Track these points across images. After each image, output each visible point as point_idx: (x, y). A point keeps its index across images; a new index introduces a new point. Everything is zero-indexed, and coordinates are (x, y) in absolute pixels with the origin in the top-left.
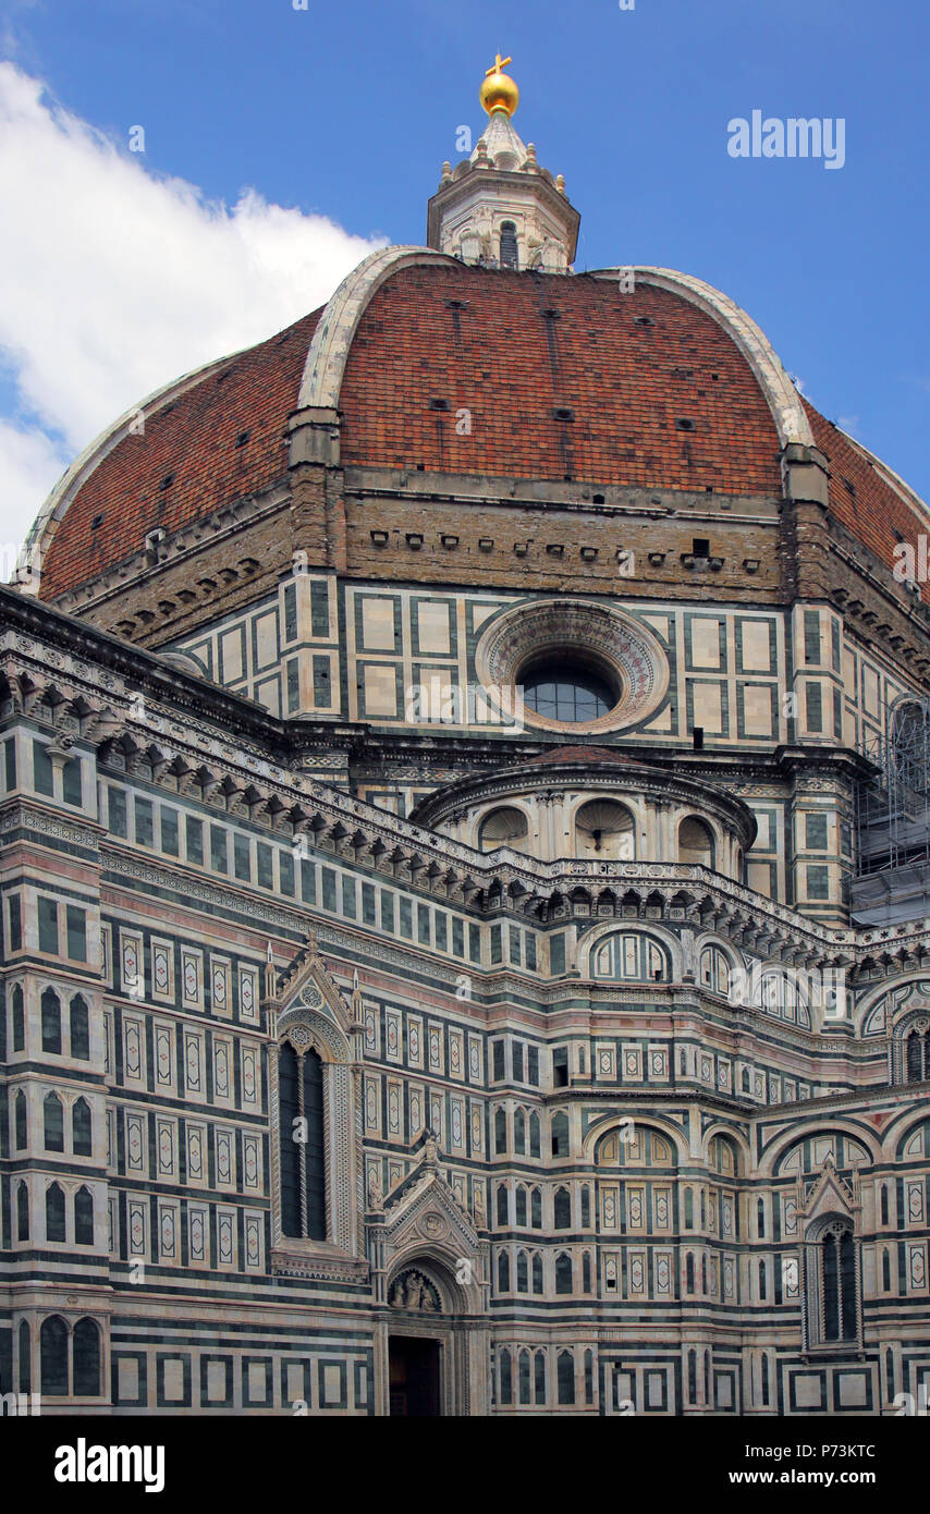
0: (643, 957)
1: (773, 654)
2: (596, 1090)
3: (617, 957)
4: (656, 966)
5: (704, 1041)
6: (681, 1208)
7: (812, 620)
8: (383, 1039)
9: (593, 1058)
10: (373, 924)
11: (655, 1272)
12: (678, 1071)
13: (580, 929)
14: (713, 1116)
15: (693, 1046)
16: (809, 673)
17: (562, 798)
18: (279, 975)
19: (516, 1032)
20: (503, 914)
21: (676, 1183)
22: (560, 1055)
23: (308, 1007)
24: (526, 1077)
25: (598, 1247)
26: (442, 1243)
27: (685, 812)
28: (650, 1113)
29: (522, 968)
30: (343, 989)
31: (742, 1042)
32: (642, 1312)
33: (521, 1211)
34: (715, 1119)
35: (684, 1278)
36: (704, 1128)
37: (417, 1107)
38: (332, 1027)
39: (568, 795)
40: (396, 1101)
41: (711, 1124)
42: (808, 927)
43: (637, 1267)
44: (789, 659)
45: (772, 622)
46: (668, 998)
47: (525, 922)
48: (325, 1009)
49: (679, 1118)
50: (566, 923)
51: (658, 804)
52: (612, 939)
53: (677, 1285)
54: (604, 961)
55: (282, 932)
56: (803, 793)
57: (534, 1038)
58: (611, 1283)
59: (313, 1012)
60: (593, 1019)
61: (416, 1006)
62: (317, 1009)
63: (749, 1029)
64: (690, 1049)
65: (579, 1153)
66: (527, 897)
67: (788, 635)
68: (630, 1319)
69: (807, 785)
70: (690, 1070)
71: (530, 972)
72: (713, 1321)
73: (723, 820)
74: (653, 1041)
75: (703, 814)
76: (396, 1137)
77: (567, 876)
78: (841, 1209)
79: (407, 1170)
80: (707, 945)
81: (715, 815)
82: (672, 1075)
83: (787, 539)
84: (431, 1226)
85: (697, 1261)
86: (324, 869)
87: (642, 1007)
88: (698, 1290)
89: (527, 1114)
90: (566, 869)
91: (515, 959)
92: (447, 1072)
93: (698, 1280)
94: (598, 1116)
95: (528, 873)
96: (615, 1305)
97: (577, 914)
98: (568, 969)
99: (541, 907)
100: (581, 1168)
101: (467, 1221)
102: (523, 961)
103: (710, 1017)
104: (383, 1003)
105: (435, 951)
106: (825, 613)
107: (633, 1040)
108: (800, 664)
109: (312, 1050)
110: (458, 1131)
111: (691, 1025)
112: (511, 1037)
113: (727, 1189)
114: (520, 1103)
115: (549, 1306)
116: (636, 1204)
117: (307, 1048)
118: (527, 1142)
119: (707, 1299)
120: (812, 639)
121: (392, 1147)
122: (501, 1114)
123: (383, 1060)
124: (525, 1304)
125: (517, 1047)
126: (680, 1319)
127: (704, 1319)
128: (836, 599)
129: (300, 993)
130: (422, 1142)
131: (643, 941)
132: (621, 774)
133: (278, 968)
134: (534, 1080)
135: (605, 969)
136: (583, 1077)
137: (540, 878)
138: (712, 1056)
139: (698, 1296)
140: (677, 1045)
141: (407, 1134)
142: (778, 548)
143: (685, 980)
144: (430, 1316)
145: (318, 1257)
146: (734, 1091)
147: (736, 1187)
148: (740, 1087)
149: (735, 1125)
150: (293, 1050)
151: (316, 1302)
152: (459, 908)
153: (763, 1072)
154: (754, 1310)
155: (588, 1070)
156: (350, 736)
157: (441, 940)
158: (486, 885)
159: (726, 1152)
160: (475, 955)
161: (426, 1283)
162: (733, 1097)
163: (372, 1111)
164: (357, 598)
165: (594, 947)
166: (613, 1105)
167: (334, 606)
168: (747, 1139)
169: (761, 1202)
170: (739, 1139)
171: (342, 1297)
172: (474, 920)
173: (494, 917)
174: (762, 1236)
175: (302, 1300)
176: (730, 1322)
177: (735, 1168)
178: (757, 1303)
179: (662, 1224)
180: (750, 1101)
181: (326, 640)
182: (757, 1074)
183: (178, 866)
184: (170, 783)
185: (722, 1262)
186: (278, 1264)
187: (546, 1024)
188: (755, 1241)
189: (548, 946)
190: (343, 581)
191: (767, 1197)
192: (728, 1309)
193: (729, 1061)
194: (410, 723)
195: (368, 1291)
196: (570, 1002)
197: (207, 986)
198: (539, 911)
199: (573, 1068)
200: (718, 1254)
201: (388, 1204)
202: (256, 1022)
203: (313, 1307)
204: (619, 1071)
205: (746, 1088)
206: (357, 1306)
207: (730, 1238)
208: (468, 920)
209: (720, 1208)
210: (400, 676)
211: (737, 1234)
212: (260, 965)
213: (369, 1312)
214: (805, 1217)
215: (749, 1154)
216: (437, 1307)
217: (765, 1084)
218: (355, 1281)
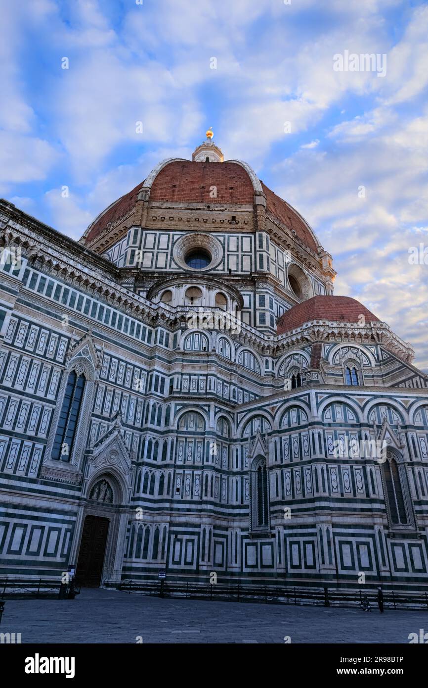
0: (200, 342)
1: (251, 246)
2: (181, 395)
3: (193, 342)
4: (204, 346)
5: (219, 376)
6: (205, 451)
7: (261, 236)
8: (109, 371)
9: (181, 382)
10: (114, 327)
11: (194, 484)
12: (208, 388)
13: (182, 330)
14: (220, 408)
15: (214, 377)
16: (260, 251)
17: (182, 286)
18: (75, 343)
19: (157, 371)
20: (159, 326)
21: (204, 439)
22: (172, 381)
23: (83, 356)
24: (159, 390)
25: (175, 471)
26: (116, 466)
27: (218, 291)
28: (197, 406)
29: (163, 346)
30: (97, 350)
31: (233, 377)
32: (187, 506)
33: (149, 451)
34: (221, 410)
35: (204, 488)
36: (216, 413)
37: (117, 401)
38: (91, 365)
39: (184, 285)
40: (109, 398)
41: (218, 412)
42: (258, 333)
43: (188, 481)
44: (255, 248)
45: (251, 237)
46: (207, 358)
47: (166, 329)
48: (89, 358)
49: (206, 408)
50: (178, 329)
51: (209, 288)
52: (192, 335)
53: (202, 492)
54: (189, 343)
55: (80, 327)
56: (258, 288)
57: (164, 374)
58: (178, 490)
59: (84, 358)
60: (183, 367)
61: (124, 358)
62: (86, 357)
63: (236, 372)
64: (213, 378)
65: (172, 425)
66: (167, 319)
67: (255, 241)
68: (183, 510)
69: (259, 285)
70: (212, 387)
71: (166, 348)
72: (215, 512)
73: (230, 294)
74: (201, 375)
75: (223, 292)
76: (106, 414)
77: (179, 312)
78: (263, 454)
79: (108, 429)
80: (221, 338)
81: (227, 292)
82: (206, 390)
83: (255, 215)
84: (113, 457)
85: (209, 479)
86: (101, 306)
87: (198, 362)
88: (209, 494)
89: (158, 406)
90: (179, 309)
91: (161, 343)
92: (131, 387)
93: (209, 489)
94: (180, 407)
95: (167, 311)
96: (178, 502)
97: (182, 326)
98: (177, 347)
99: (171, 323)
100: (172, 431)
101: (128, 455)
102: (164, 343)
103: (221, 366)
104: (112, 357)
105: (134, 338)
106: (264, 234)
107: (195, 375)
108: (258, 249)
109: (83, 374)
110: (132, 413)
111: (214, 368)
112: (155, 373)
113: (224, 443)
114: (155, 401)
115: (155, 501)
116: (190, 449)
117: (81, 373)
118: (156, 419)
119: (212, 499)
120: (261, 241)
121: (104, 418)
122: (148, 405)
123: (107, 380)
124: (145, 500)
125: (157, 377)
126: (200, 511)
127: (210, 511)
128: (269, 232)
129: (81, 351)
130: (116, 417)
131: (201, 336)
132: (199, 278)
133: (75, 340)
134: (162, 392)
135: (188, 347)
136: (177, 390)
137: (172, 313)
138: (221, 382)
139: (209, 498)
140: (209, 377)
141: (111, 413)
142: (253, 218)
143: (213, 351)
144: (107, 505)
145: (61, 470)
146: (229, 398)
147: (228, 443)
148: (232, 397)
149: (228, 412)
150: (76, 374)
151: (56, 494)
152: (146, 323)
153: (241, 391)
154: (233, 507)
155: (179, 387)
156: (136, 272)
157: (138, 334)
158: (155, 315)
159: (225, 425)
160: (149, 341)
161: (109, 487)
162: (229, 401)
163: (99, 402)
164: (146, 234)
165: (186, 338)
166: (186, 402)
167: (139, 236)
168: (233, 420)
169: (237, 450)
170: (230, 419)
171: (67, 492)
172: (151, 328)
173: (157, 327)
174: (237, 467)
175: (49, 493)
176: (223, 514)
177: (229, 433)
178: (235, 503)
179: (199, 459)
180: (236, 403)
181: (135, 245)
182: (239, 392)
183: (49, 300)
184: (54, 273)
185: (221, 480)
186: (43, 473)
187: (169, 369)
188: (235, 470)
189: (173, 338)
190: (143, 229)
191: (239, 447)
192: (222, 506)
193: (228, 385)
194: (153, 269)
195: (79, 490)
196: (176, 360)
197: (47, 345)
198: (171, 324)
199: (175, 386)
200: (219, 476)
201: (97, 445)
202: (62, 361)
203: (53, 497)
204: (189, 388)
205: (234, 397)
206: (73, 497)
207: (225, 468)
208: (148, 328)
209: (222, 452)
210: (153, 255)
211: (228, 466)
212: (70, 339)
213: (77, 501)
214: (251, 458)
215: (234, 426)
216: (111, 500)
217: (242, 396)
218: (75, 484)
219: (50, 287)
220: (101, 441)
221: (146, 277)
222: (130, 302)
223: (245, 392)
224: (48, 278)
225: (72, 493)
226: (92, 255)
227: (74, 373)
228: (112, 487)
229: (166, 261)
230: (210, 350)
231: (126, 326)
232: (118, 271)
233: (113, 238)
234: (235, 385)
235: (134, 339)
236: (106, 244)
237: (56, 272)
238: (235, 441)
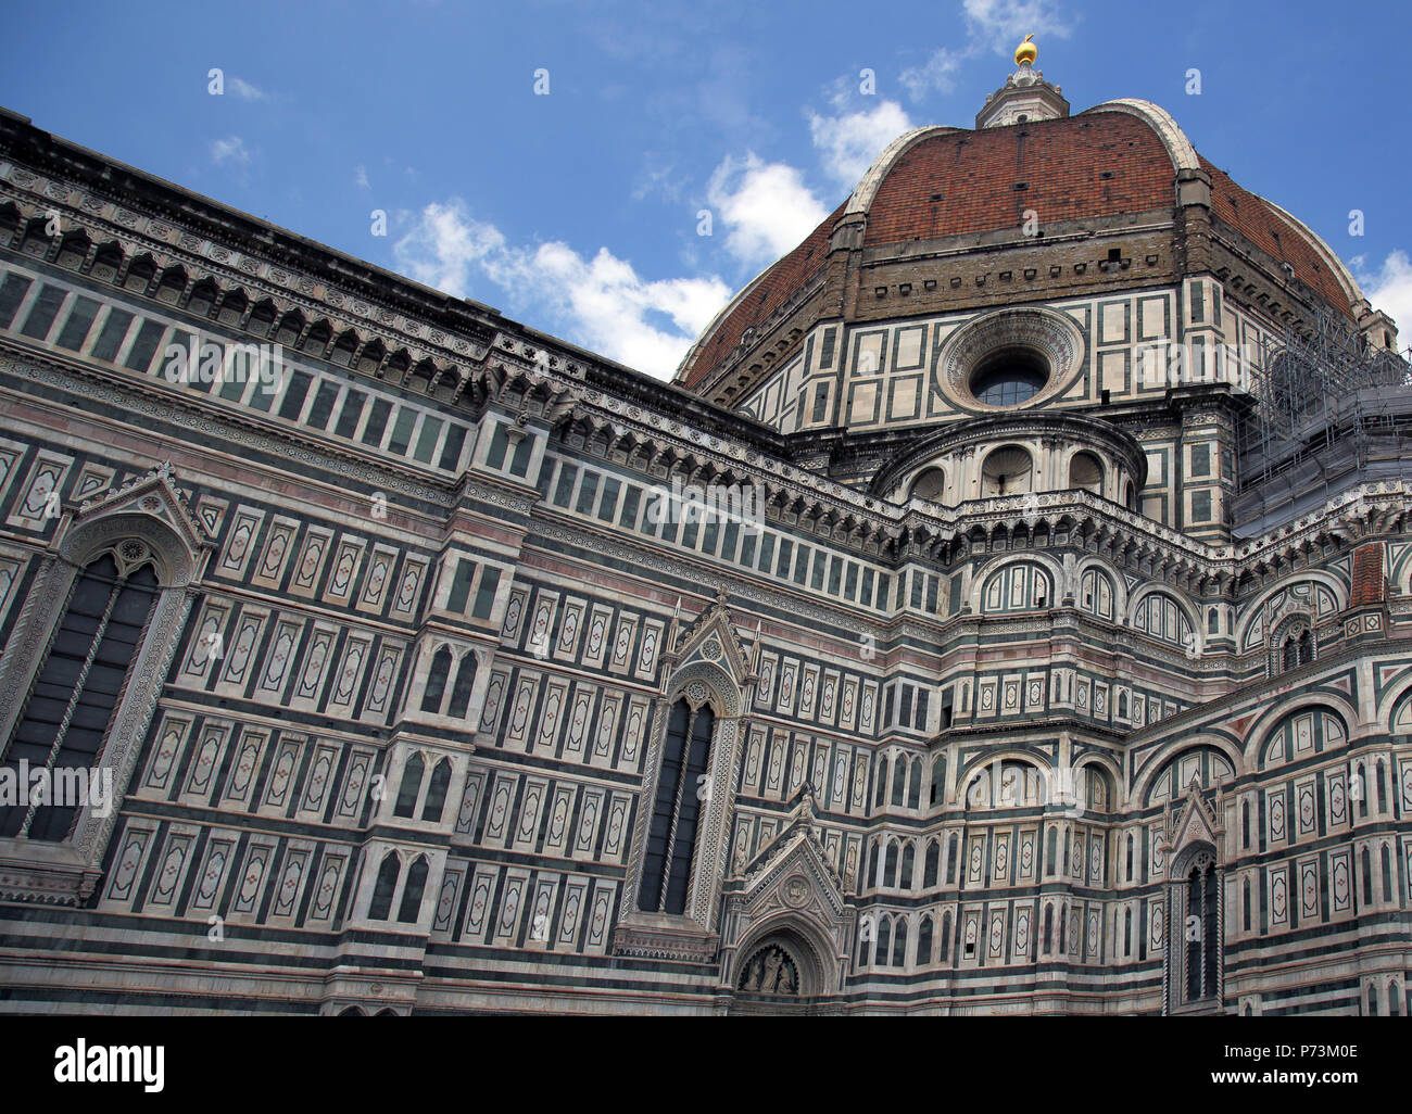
0: (1029, 586)
1: (1167, 323)
2: (976, 726)
3: (1006, 588)
4: (1040, 594)
5: (1082, 665)
6: (1045, 852)
7: (1198, 289)
8: (776, 690)
9: (975, 695)
10: (785, 577)
11: (1014, 930)
12: (1052, 698)
13: (976, 566)
14: (1084, 744)
15: (1068, 670)
16: (1194, 329)
17: (974, 450)
18: (683, 629)
19: (908, 675)
20: (910, 560)
21: (1042, 823)
22: (948, 696)
23: (706, 660)
24: (913, 722)
25: (960, 906)
26: (805, 912)
27: (1077, 448)
28: (1022, 747)
29: (922, 612)
30: (744, 641)
31: (1120, 664)
32: (996, 981)
33: (890, 869)
34: (1087, 747)
35: (1041, 936)
36: (1073, 758)
37: (799, 762)
38: (728, 680)
39: (978, 447)
40: (779, 755)
41: (1081, 753)
43: (997, 926)
45: (1166, 299)
46: (1048, 624)
47: (929, 567)
48: (723, 662)
49: (1048, 749)
50: (964, 563)
51: (1053, 444)
52: (1004, 572)
53: (1035, 945)
54: (995, 595)
55: (694, 587)
56: (1189, 429)
57: (925, 680)
58: (970, 948)
59: (710, 665)
60: (979, 654)
61: (815, 655)
62: (715, 662)
63: (1128, 651)
64: (1065, 673)
65: (952, 800)
66: (931, 542)
67: (1179, 304)
68: (984, 990)
69: (1191, 421)
70: (1064, 696)
71: (929, 615)
72: (1069, 986)
73: (1113, 454)
74: (1032, 669)
75: (1094, 449)
76: (772, 794)
77: (966, 516)
78: (1206, 837)
79: (779, 829)
80: (1089, 568)
81: (1105, 450)
82: (1047, 704)
83: (1179, 235)
84: (794, 892)
85: (1056, 913)
87: (1024, 636)
88: (1055, 948)
89: (910, 761)
90: (967, 510)
91: (916, 603)
92: (837, 722)
93: (1055, 937)
94: (973, 755)
95: (934, 519)
96: (972, 974)
97: (974, 552)
98: (962, 606)
99: (944, 549)
100: (952, 815)
101: (833, 885)
102: (924, 604)
103: (1089, 640)
104: (782, 653)
105: (842, 600)
106: (1208, 283)
107: (1014, 671)
108: (1187, 323)
109: (707, 705)
110: (840, 785)
111: (1067, 648)
112: (902, 680)
113: (1096, 826)
114: (903, 749)
115: (907, 980)
116: (1002, 851)
117: (701, 703)
118: (906, 791)
119: (1064, 958)
120: (1197, 302)
121: (767, 805)
122: (885, 762)
123: (773, 712)
124: (882, 979)
125: (908, 690)
126: (1032, 987)
127: (1059, 984)
129: (700, 647)
130: (799, 798)
131: (1030, 571)
133: (682, 622)
134: (921, 725)
135: (994, 603)
136: (964, 716)
137: (946, 522)
138: (1089, 680)
139: (1055, 957)
140: (1053, 671)
141: (785, 790)
142: (1173, 243)
143: (1065, 603)
144: (784, 1000)
145: (666, 933)
146: (1110, 717)
147: (1107, 825)
148: (1117, 712)
149: (1108, 753)
150: (688, 707)
151: (655, 986)
152: (872, 560)
153: (1143, 696)
154: (1117, 970)
155: (970, 708)
156: (832, 440)
157: (850, 589)
158: (897, 534)
159: (1098, 785)
160: (881, 604)
161: (787, 959)
162: (1109, 723)
163: (753, 767)
164: (858, 336)
165: (987, 582)
166: (989, 742)
167: (838, 344)
168: (1121, 768)
169: (1130, 839)
170: (1112, 769)
171: (684, 979)
172: (886, 571)
173: (902, 564)
174: (1129, 878)
175: (640, 985)
176: (1090, 987)
177: (1108, 802)
178: (1121, 961)
179: (1026, 872)
180: (1126, 727)
181: (828, 370)
182: (1136, 699)
183: (608, 529)
184: (620, 459)
185: (1086, 914)
186: (619, 941)
187: (939, 665)
188: (1124, 885)
189: (949, 589)
190: (849, 325)
191: (1136, 833)
192: (1088, 971)
193: (1106, 686)
194: (882, 424)
195: (714, 972)
196: (960, 640)
197: (610, 643)
198: (943, 555)
199: (957, 706)
200: (1082, 904)
201: (752, 869)
202: (650, 677)
203: (649, 993)
204: (999, 705)
205: (1123, 713)
206: (699, 989)
207: (1097, 884)
208: (878, 570)
209: (1088, 849)
210: (879, 389)
211: (1106, 878)
212: (667, 619)
213: (711, 997)
214: (1171, 851)
215: (1122, 785)
216: (794, 988)
217: (1143, 709)
218: (701, 960)
219: (610, 497)
220: (764, 858)
221: (861, 448)
222: (827, 508)
223: (1152, 699)
224: (605, 473)
225: (696, 980)
226: (710, 413)
227: (683, 704)
228: (795, 961)
229: (918, 399)
230: (1058, 604)
231: (819, 571)
232: (782, 444)
233: (760, 367)
234: (1126, 682)
235: (840, 604)
236: (742, 385)
237: (624, 455)
238: (1125, 817)
